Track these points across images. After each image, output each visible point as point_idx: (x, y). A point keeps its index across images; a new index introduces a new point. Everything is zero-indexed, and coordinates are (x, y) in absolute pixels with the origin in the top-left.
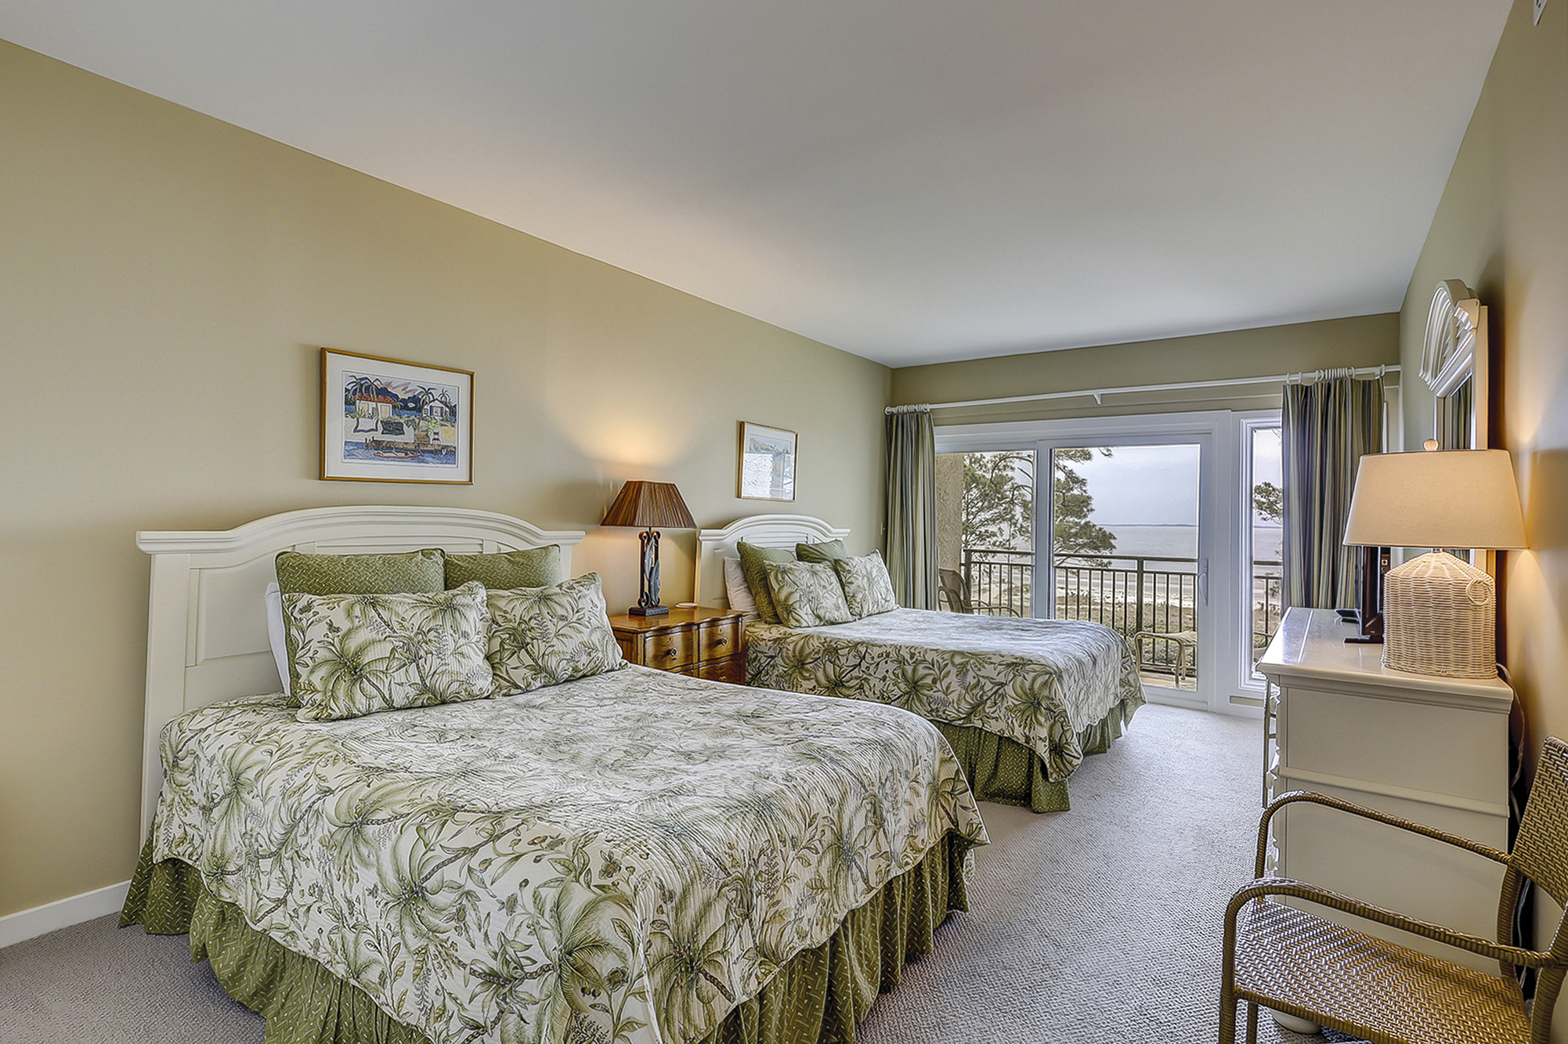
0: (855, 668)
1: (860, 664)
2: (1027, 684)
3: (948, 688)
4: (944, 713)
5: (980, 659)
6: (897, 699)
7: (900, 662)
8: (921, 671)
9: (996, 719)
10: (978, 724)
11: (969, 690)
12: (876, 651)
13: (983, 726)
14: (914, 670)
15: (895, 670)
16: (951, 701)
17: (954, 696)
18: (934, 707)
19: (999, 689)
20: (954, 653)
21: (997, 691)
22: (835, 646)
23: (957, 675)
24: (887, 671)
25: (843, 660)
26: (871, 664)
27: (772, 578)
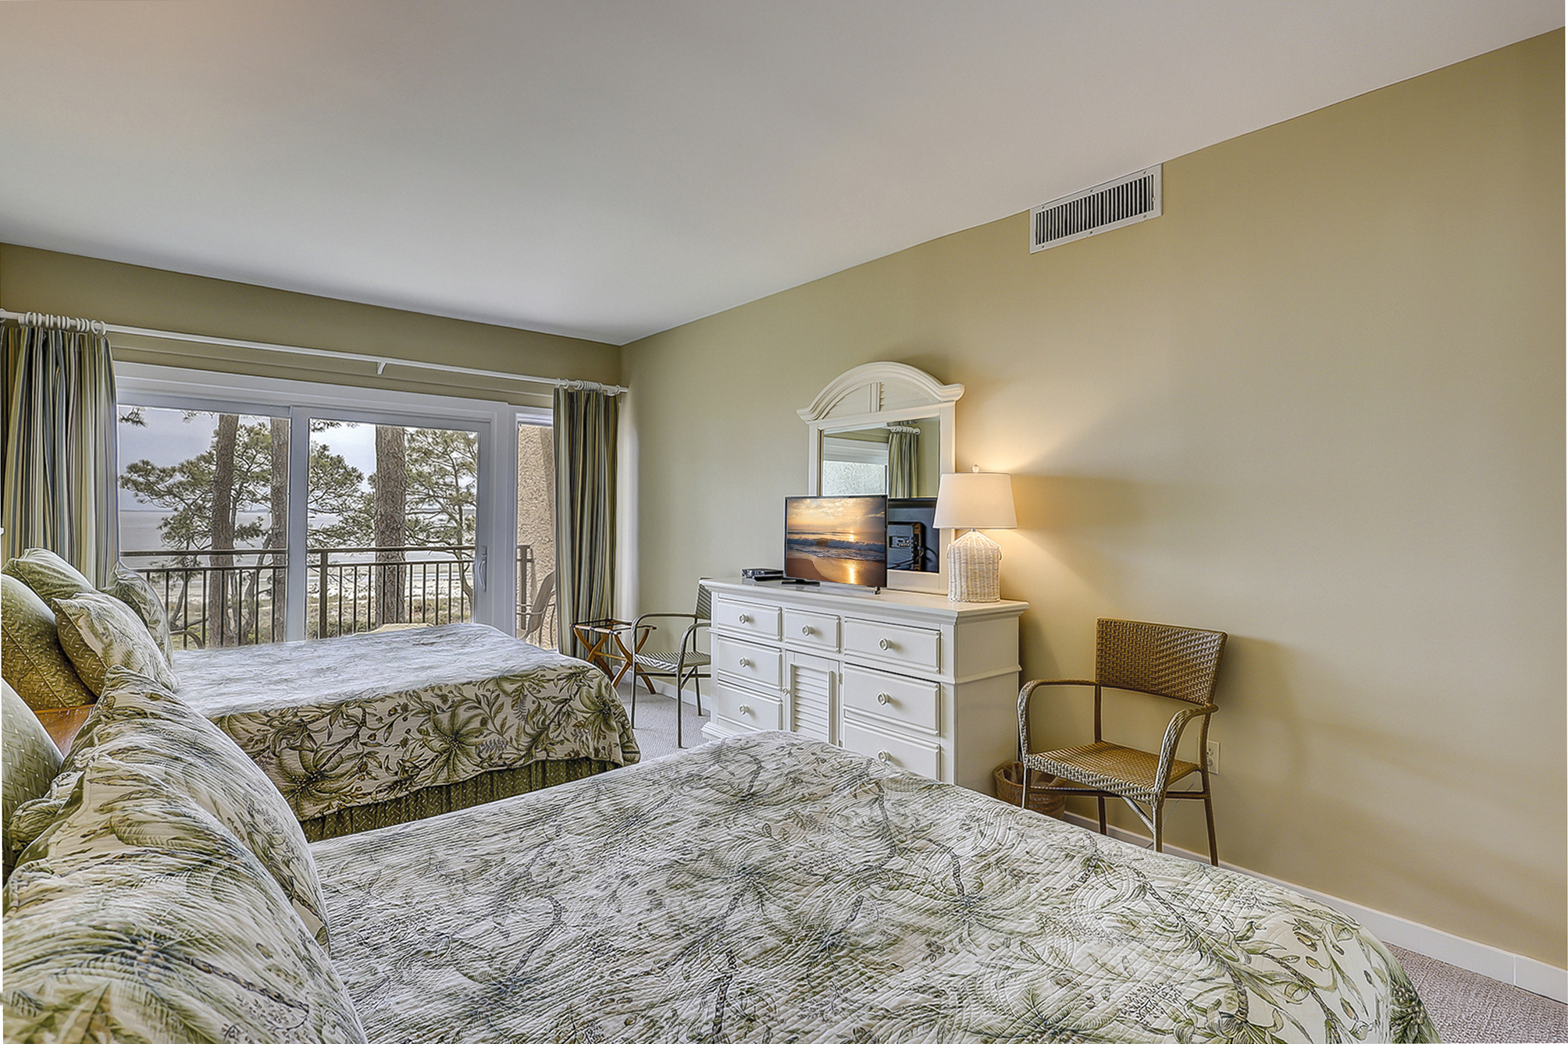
0: (346, 744)
1: (357, 735)
2: (593, 692)
3: (502, 726)
4: (500, 758)
5: (533, 678)
6: (429, 764)
7: (429, 713)
8: (463, 714)
9: (562, 742)
10: (541, 755)
11: (529, 719)
12: (382, 708)
13: (548, 756)
14: (453, 716)
15: (420, 726)
16: (509, 740)
17: (512, 733)
18: (485, 755)
19: (563, 707)
20: (498, 681)
21: (561, 709)
22: (297, 720)
23: (513, 706)
24: (408, 731)
25: (320, 738)
26: (378, 729)
27: (85, 633)
